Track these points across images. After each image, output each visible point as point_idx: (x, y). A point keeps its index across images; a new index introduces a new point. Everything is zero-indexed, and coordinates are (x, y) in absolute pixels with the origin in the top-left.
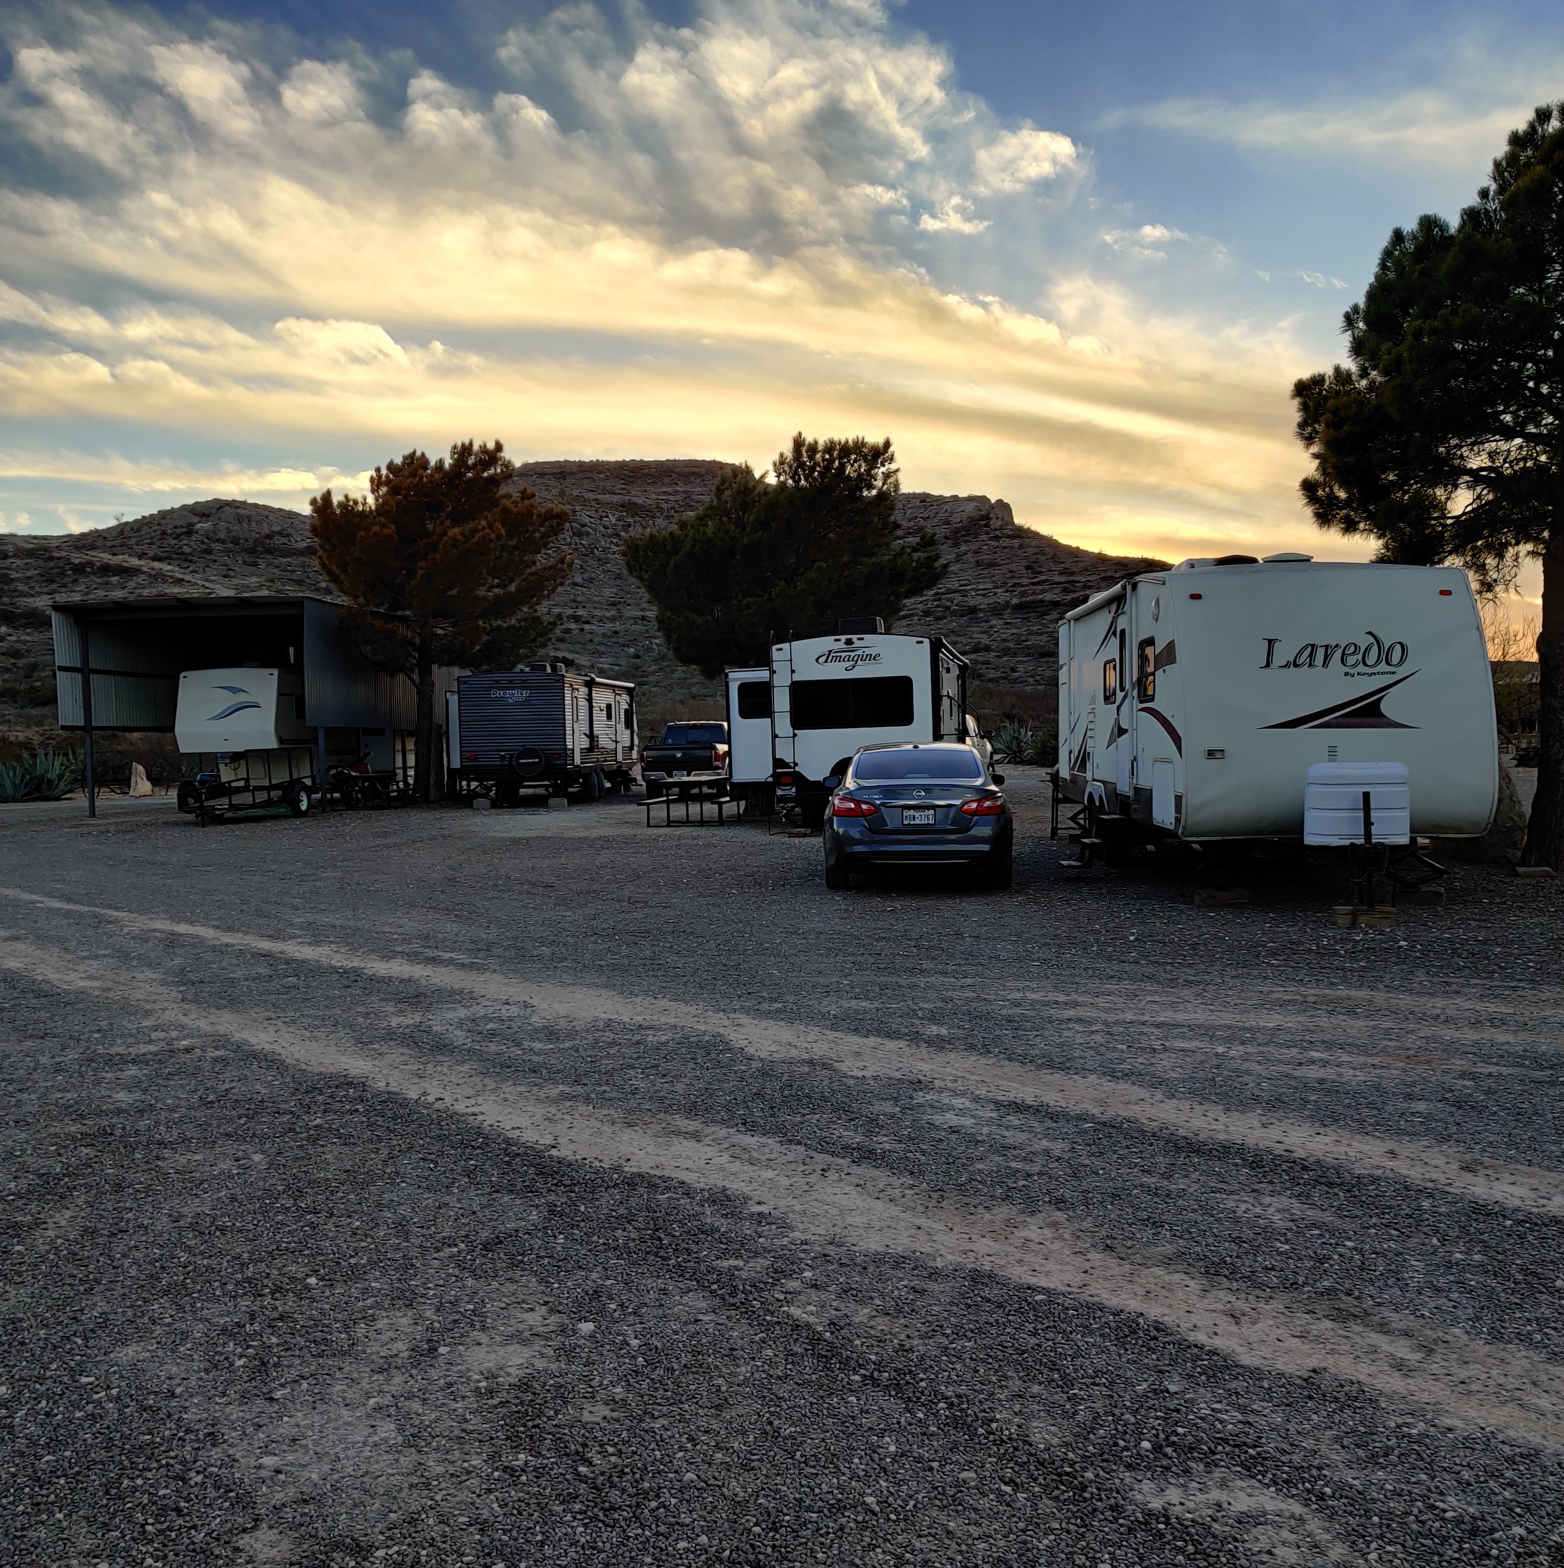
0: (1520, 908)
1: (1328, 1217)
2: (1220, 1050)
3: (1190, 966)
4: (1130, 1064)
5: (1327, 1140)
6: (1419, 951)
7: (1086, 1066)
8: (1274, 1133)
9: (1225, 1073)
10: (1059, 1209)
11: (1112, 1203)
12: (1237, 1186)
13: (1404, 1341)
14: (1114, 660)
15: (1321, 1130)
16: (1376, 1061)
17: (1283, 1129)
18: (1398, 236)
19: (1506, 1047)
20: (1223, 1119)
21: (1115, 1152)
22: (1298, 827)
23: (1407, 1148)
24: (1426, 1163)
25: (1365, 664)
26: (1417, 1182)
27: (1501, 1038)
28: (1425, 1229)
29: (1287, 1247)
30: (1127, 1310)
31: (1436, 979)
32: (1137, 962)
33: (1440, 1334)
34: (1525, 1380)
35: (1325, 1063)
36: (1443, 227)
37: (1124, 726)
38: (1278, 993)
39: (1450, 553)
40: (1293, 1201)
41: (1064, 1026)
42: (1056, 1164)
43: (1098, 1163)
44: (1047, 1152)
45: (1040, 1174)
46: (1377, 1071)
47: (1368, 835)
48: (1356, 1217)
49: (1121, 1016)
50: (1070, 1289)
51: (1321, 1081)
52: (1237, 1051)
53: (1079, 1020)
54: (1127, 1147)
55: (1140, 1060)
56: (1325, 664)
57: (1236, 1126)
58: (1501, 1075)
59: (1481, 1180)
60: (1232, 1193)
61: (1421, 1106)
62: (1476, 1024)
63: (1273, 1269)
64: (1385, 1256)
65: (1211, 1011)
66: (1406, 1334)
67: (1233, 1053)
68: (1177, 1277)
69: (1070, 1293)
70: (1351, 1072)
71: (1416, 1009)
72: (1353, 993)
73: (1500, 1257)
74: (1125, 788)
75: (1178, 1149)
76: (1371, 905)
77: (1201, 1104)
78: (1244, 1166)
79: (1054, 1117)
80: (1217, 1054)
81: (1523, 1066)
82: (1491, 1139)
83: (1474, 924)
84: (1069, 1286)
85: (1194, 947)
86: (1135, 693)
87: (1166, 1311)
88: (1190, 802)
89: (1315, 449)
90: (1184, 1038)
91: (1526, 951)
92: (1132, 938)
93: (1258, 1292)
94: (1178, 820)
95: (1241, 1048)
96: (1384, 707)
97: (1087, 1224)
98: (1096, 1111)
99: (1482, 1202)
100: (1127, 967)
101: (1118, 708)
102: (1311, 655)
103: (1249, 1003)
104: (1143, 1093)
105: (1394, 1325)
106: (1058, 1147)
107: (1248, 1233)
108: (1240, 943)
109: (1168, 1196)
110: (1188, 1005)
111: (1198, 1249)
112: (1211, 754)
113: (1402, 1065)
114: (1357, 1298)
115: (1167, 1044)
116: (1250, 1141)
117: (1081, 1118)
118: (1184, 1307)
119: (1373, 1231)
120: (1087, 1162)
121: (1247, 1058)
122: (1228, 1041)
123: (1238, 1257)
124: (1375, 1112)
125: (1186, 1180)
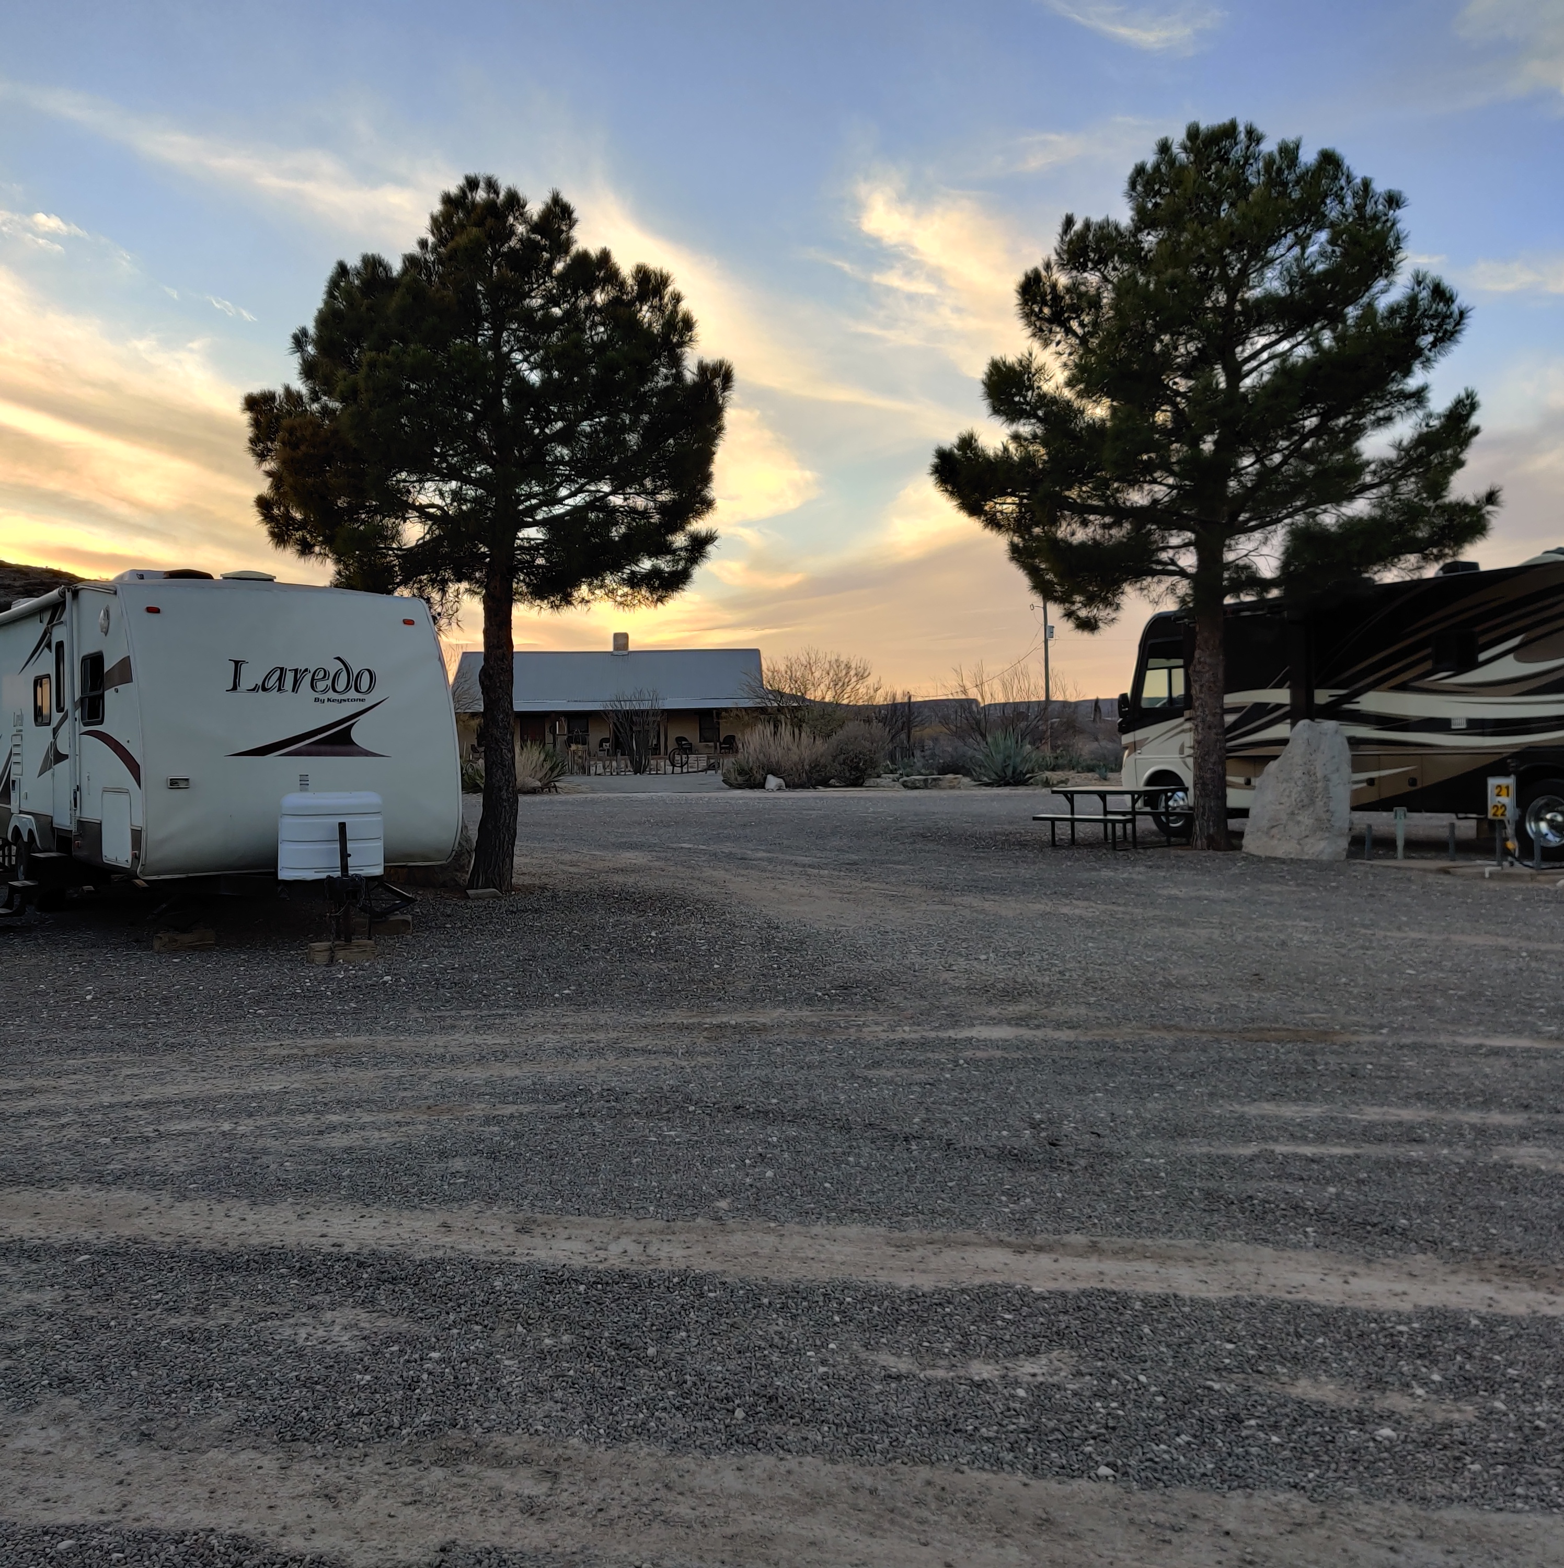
0: (481, 931)
1: (401, 1325)
2: (226, 1127)
3: (165, 1025)
4: (121, 1161)
5: (374, 1222)
6: (404, 984)
7: (63, 1174)
8: (314, 1224)
9: (239, 1155)
10: (65, 1393)
11: (137, 1367)
12: (289, 1305)
13: (524, 1472)
14: (48, 676)
15: (365, 1211)
16: (399, 1116)
17: (322, 1217)
18: (342, 269)
19: (516, 1082)
20: (250, 1216)
21: (126, 1289)
22: (272, 861)
23: (461, 1217)
24: (482, 1232)
25: (335, 690)
26: (482, 1258)
27: (509, 1072)
28: (506, 1316)
29: (368, 1377)
30: (192, 1529)
31: (429, 1015)
32: (101, 1027)
33: (560, 1451)
34: (657, 1485)
35: (347, 1128)
36: (387, 269)
37: (63, 750)
38: (274, 1049)
39: (399, 585)
40: (358, 1310)
41: (23, 1123)
42: (49, 1323)
43: (106, 1310)
44: (31, 1309)
45: (29, 1344)
46: (403, 1129)
47: (344, 867)
48: (433, 1316)
49: (95, 1100)
50: (104, 1518)
51: (348, 1150)
52: (246, 1126)
53: (42, 1112)
54: (141, 1280)
55: (132, 1155)
56: (295, 688)
57: (268, 1223)
58: (521, 1114)
59: (538, 1241)
60: (286, 1316)
61: (458, 1164)
62: (481, 1060)
63: (360, 1413)
64: (476, 1362)
65: (205, 1079)
66: (525, 1460)
67: (241, 1129)
68: (243, 1456)
69: (107, 1525)
70: (377, 1134)
71: (420, 1051)
72: (353, 1040)
73: (587, 1333)
74: (64, 821)
75: (207, 1269)
76: (348, 940)
77: (220, 1201)
78: (292, 1276)
79: (33, 1254)
80: (224, 1134)
81: (538, 1101)
82: (536, 1191)
83: (446, 951)
84: (102, 1512)
85: (166, 1001)
86: (78, 714)
87: (242, 1514)
88: (151, 837)
89: (269, 465)
90: (180, 1118)
91: (500, 975)
92: (89, 997)
93: (348, 1451)
94: (136, 857)
95: (250, 1121)
96: (355, 735)
97: (110, 1407)
98: (87, 1236)
99: (551, 1269)
100: (90, 1035)
101: (55, 731)
102: (280, 679)
103: (245, 1064)
104: (145, 1199)
105: (510, 1453)
106: (47, 1298)
107: (318, 1371)
108: (217, 991)
109: (208, 1339)
110: (176, 1075)
111: (263, 1408)
112: (174, 783)
113: (425, 1117)
114: (463, 1428)
115: (161, 1128)
116: (291, 1241)
117: (71, 1249)
118: (264, 1501)
119: (455, 1331)
120: (90, 1312)
121: (260, 1132)
122: (231, 1114)
123: (315, 1408)
124: (415, 1178)
125: (226, 1311)
